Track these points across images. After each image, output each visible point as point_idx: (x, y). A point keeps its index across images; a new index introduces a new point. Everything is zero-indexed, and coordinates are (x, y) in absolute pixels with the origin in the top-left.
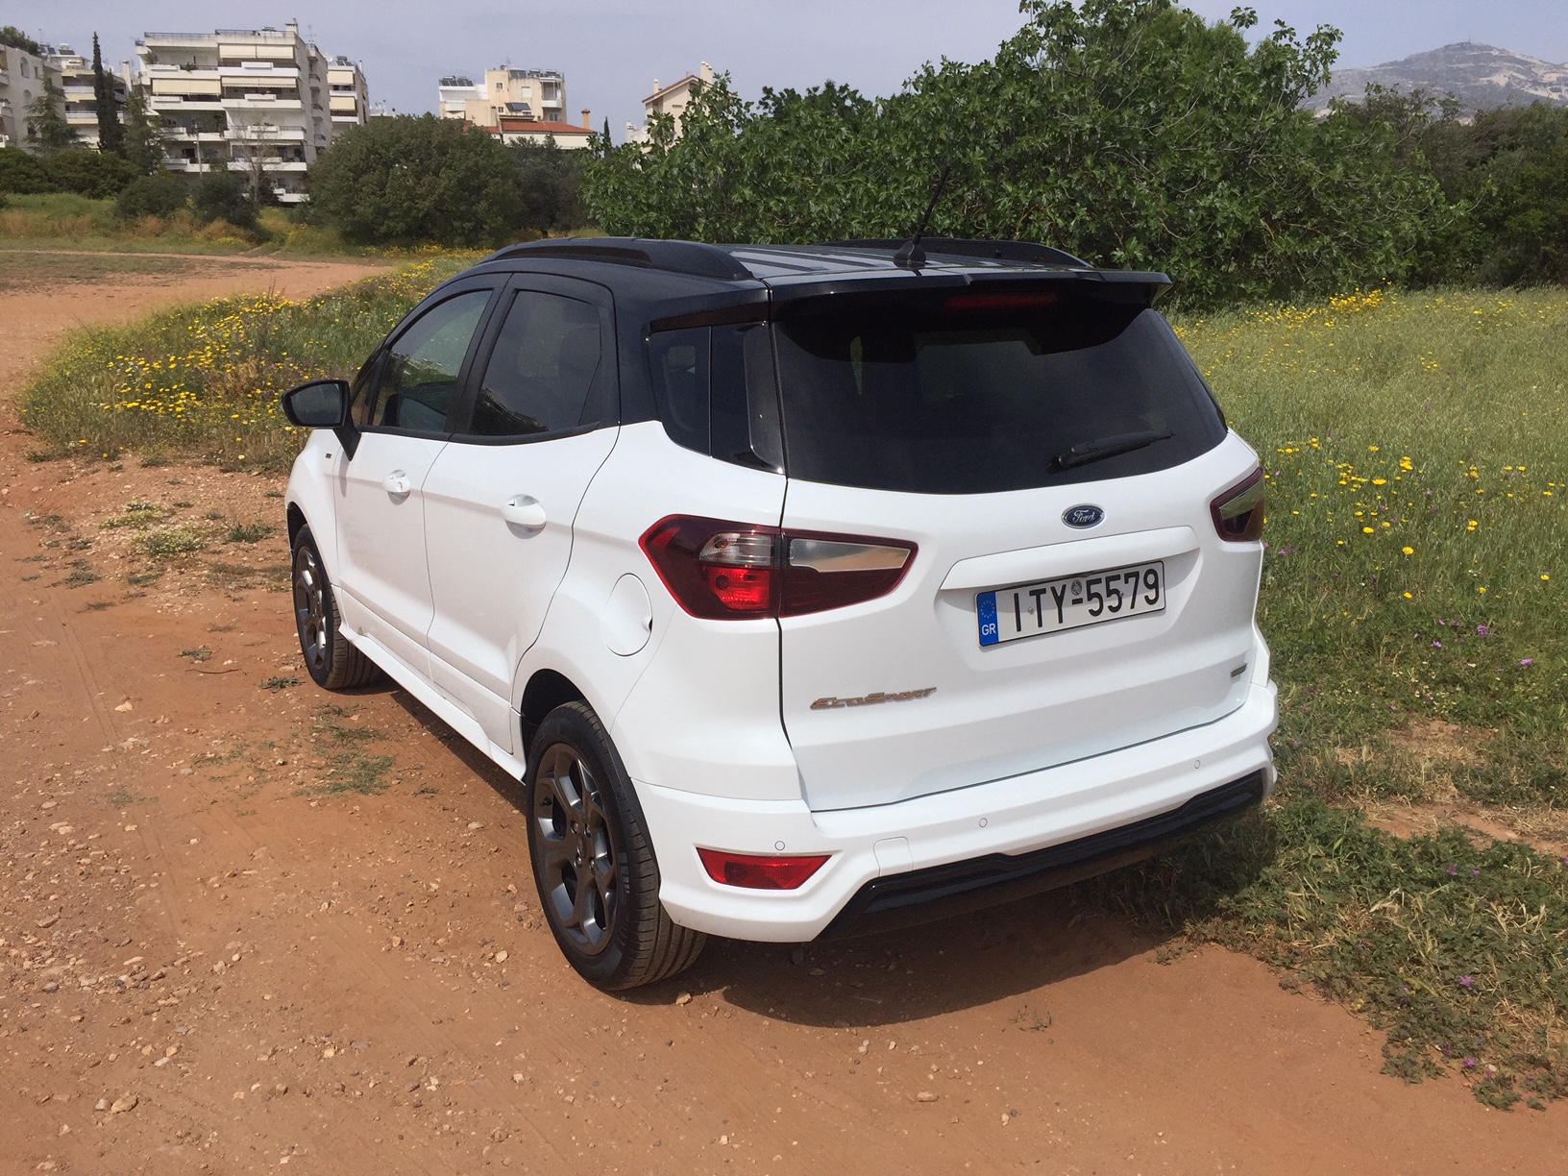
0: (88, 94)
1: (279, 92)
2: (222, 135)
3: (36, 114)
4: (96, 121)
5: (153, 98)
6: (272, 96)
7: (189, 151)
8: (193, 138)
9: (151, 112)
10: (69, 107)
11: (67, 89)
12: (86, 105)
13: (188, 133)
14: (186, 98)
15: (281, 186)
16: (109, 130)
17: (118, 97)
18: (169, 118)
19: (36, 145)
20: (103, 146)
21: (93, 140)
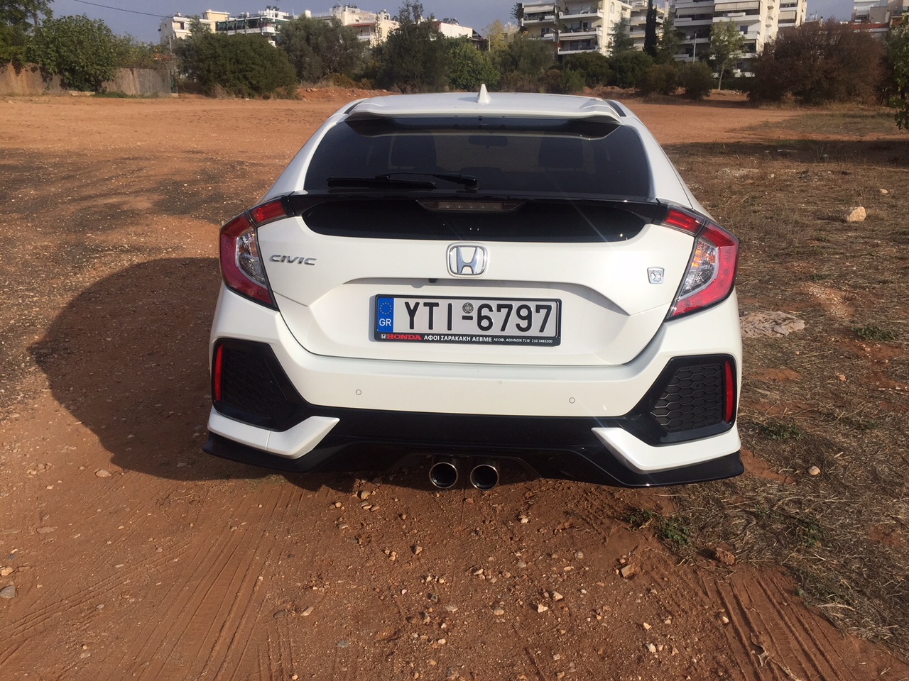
0: (643, 19)
1: (748, 12)
2: (710, 39)
3: (613, 32)
4: (644, 36)
5: (676, 20)
6: (744, 13)
7: (689, 49)
8: (692, 42)
9: (673, 28)
10: (632, 29)
11: (634, 18)
12: (641, 26)
13: (691, 39)
14: (694, 17)
15: (738, 68)
16: (650, 39)
17: (658, 20)
18: (681, 32)
19: (611, 50)
20: (646, 49)
21: (640, 46)
